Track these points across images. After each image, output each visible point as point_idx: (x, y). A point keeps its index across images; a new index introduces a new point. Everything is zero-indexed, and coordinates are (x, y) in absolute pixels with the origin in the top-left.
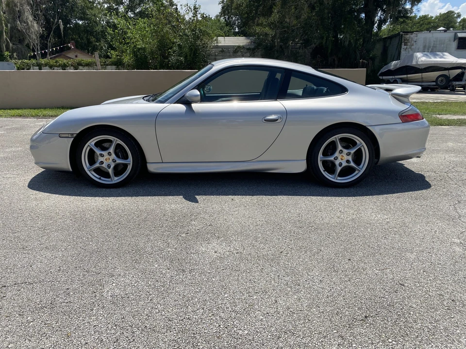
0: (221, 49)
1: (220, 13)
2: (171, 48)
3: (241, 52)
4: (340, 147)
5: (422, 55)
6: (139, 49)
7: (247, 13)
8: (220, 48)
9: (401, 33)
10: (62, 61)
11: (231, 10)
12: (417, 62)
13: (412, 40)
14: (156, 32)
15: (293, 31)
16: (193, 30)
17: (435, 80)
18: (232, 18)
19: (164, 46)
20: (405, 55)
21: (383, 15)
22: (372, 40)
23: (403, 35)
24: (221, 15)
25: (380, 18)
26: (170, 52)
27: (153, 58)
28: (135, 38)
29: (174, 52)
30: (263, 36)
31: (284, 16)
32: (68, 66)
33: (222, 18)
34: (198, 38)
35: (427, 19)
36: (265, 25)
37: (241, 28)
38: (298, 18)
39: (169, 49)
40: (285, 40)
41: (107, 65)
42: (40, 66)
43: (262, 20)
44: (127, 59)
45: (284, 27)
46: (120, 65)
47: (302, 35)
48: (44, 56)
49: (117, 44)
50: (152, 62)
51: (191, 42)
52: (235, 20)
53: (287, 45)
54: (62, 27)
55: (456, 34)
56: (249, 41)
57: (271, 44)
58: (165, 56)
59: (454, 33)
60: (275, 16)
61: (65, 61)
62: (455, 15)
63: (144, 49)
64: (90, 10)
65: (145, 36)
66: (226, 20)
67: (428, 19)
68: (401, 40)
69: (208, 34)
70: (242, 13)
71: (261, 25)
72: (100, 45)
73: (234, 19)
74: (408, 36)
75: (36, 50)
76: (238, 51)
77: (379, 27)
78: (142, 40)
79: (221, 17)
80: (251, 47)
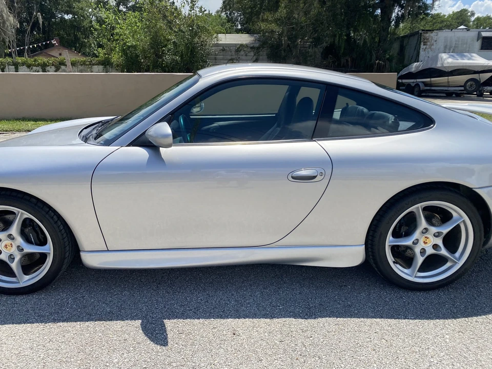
0: (222, 48)
1: (221, 8)
2: (165, 46)
3: (244, 51)
4: (423, 223)
5: (448, 56)
6: (129, 47)
7: (250, 7)
8: (221, 46)
9: (420, 32)
10: (42, 59)
11: (233, 4)
12: (442, 64)
13: (432, 40)
14: (148, 27)
15: (302, 28)
16: (190, 26)
17: (463, 85)
18: (234, 14)
19: (157, 44)
20: (424, 55)
21: (401, 12)
22: (388, 39)
23: (423, 34)
24: (222, 10)
25: (398, 14)
26: (164, 50)
27: (146, 57)
28: (125, 34)
29: (169, 50)
30: (269, 33)
31: (292, 12)
32: (48, 66)
33: (223, 14)
34: (196, 34)
35: (439, 18)
36: (270, 21)
37: (244, 24)
38: (306, 13)
39: (163, 47)
40: (293, 38)
41: (93, 65)
42: (16, 66)
43: (268, 15)
44: (116, 58)
45: (292, 24)
46: (108, 64)
47: (312, 33)
48: (20, 54)
49: (105, 41)
50: (143, 62)
51: (188, 39)
52: (237, 16)
53: (296, 43)
54: (41, 21)
55: (479, 33)
56: (252, 39)
57: (277, 42)
58: (159, 56)
59: (477, 32)
60: (282, 12)
61: (45, 60)
62: (469, 14)
63: (135, 47)
64: (77, 3)
65: (136, 32)
66: (227, 15)
67: (441, 17)
68: (420, 39)
69: (207, 31)
70: (245, 8)
71: (267, 20)
72: (88, 42)
73: (236, 14)
74: (427, 35)
75: (11, 47)
76: (241, 50)
77: (397, 25)
78: (133, 36)
79: (222, 12)
80: (255, 45)
